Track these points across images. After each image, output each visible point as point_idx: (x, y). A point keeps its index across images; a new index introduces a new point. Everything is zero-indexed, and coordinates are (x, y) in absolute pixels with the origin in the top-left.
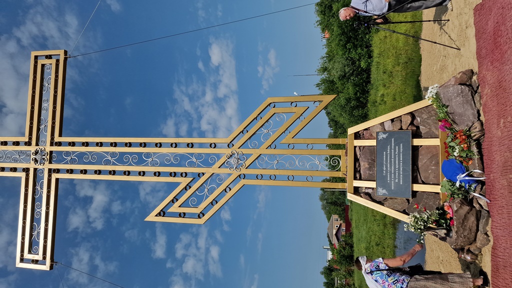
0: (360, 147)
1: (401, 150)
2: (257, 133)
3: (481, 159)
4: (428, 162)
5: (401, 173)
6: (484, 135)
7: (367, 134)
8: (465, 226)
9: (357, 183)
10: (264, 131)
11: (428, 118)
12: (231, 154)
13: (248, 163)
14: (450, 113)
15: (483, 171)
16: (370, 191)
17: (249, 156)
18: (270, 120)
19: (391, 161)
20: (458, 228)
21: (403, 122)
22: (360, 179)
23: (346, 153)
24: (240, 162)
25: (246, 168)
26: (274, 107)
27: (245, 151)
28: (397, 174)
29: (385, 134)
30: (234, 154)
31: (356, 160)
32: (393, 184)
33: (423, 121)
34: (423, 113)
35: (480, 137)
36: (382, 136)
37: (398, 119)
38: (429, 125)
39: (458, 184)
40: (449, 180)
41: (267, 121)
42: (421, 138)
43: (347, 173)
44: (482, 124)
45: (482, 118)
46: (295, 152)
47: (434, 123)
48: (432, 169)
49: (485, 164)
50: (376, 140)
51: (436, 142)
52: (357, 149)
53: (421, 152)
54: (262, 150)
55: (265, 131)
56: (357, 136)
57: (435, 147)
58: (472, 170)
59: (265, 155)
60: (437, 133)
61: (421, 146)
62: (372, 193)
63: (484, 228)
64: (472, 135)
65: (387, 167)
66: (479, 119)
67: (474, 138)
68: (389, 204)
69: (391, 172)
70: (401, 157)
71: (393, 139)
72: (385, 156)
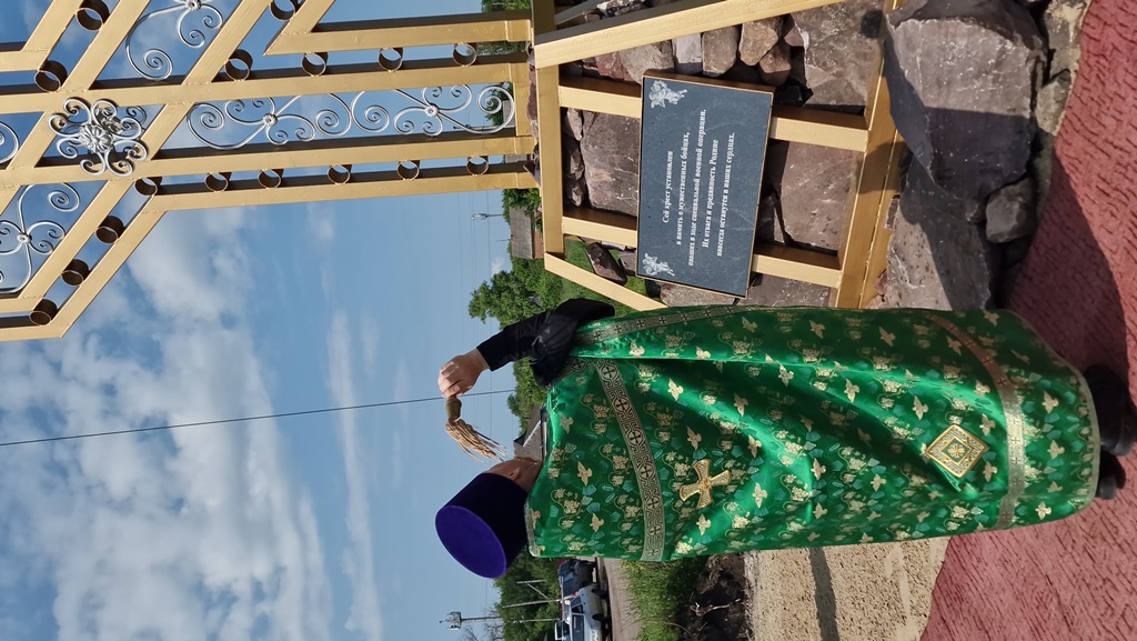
0: (581, 113)
1: (730, 154)
4: (814, 186)
5: (722, 225)
9: (574, 227)
11: (840, 37)
19: (690, 185)
21: (746, 40)
22: (586, 206)
28: (708, 224)
29: (676, 90)
32: (692, 252)
33: (821, 46)
36: (664, 96)
37: (727, 33)
38: (841, 63)
47: (858, 55)
48: (822, 206)
50: (639, 101)
51: (852, 140)
52: (572, 118)
65: (675, 200)
69: (687, 217)
70: (727, 176)
71: (703, 114)
72: (670, 165)
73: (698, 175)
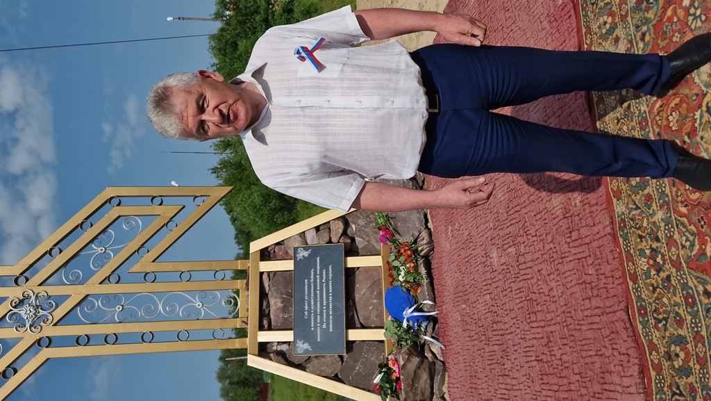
0: (269, 273)
1: (331, 275)
2: (82, 253)
3: (431, 284)
4: (368, 293)
5: (331, 313)
6: (433, 249)
7: (280, 251)
8: (416, 389)
9: (264, 337)
10: (97, 249)
11: (366, 225)
12: (21, 298)
13: (59, 313)
14: (391, 218)
15: (435, 302)
16: (284, 348)
17: (60, 300)
18: (109, 230)
19: (315, 295)
20: (406, 393)
21: (333, 231)
22: (270, 329)
23: (247, 284)
24: (42, 312)
25: (55, 325)
26: (118, 205)
27: (53, 291)
28: (325, 315)
29: (307, 250)
30: (29, 297)
31: (263, 295)
32: (319, 333)
33: (359, 230)
34: (359, 218)
35: (429, 252)
36: (303, 254)
37: (325, 226)
38: (368, 236)
39: (405, 324)
40: (395, 318)
41: (104, 231)
42: (358, 256)
43: (247, 320)
44: (430, 234)
45: (430, 225)
46: (158, 287)
47: (373, 232)
48: (373, 304)
49: (436, 292)
50: (293, 261)
51: (376, 261)
52: (265, 276)
53: (359, 277)
54: (92, 287)
55: (100, 250)
56: (265, 255)
57: (376, 269)
58: (421, 302)
59: (97, 296)
60: (378, 247)
61: (358, 268)
62: (287, 350)
63: (440, 389)
64: (420, 249)
65: (309, 305)
66: (427, 227)
67: (422, 254)
68: (314, 366)
69: (315, 312)
70: (330, 287)
71: (318, 259)
72: (306, 287)
73: (318, 289)
